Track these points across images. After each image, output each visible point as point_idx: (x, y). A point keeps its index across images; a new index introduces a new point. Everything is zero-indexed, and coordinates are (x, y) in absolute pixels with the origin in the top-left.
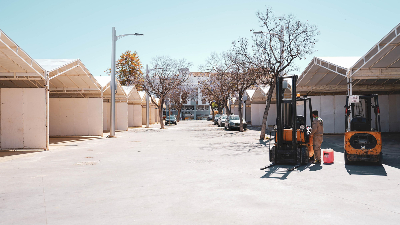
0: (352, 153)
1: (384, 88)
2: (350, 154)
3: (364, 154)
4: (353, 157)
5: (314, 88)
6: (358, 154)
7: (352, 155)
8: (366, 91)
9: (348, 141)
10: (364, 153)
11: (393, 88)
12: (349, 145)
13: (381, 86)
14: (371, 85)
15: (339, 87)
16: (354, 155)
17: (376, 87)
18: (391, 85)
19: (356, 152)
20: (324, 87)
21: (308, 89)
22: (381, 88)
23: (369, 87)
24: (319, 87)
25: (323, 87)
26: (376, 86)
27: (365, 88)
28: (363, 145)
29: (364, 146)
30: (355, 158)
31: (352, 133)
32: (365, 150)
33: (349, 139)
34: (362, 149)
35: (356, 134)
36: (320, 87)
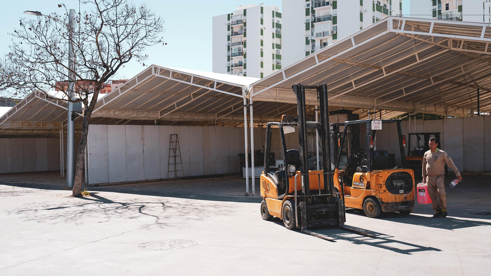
0: (390, 201)
1: (197, 118)
2: (387, 203)
3: (404, 201)
4: (390, 206)
5: (117, 113)
6: (397, 201)
7: (389, 203)
8: (178, 120)
9: (384, 185)
10: (403, 199)
11: (206, 117)
12: (385, 190)
13: (195, 115)
14: (184, 113)
15: (148, 113)
16: (393, 203)
17: (189, 116)
18: (204, 113)
19: (394, 199)
20: (130, 113)
21: (109, 114)
22: (194, 118)
23: (182, 115)
24: (123, 112)
25: (128, 113)
26: (189, 114)
27: (178, 117)
28: (401, 188)
29: (402, 190)
30: (393, 207)
31: (389, 173)
32: (404, 195)
33: (385, 181)
34: (401, 194)
35: (393, 173)
36: (125, 113)
